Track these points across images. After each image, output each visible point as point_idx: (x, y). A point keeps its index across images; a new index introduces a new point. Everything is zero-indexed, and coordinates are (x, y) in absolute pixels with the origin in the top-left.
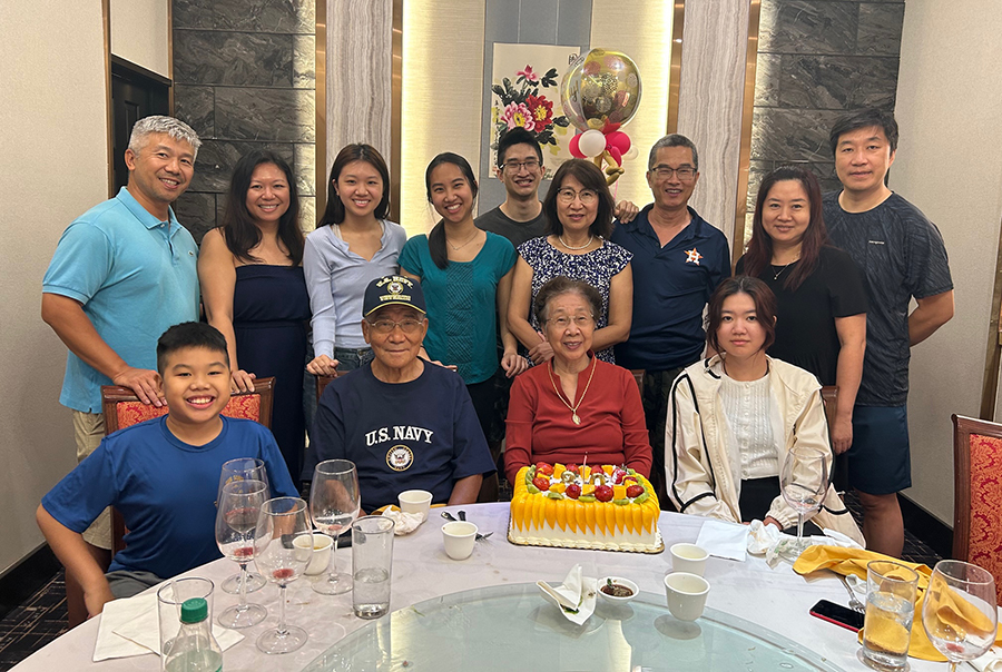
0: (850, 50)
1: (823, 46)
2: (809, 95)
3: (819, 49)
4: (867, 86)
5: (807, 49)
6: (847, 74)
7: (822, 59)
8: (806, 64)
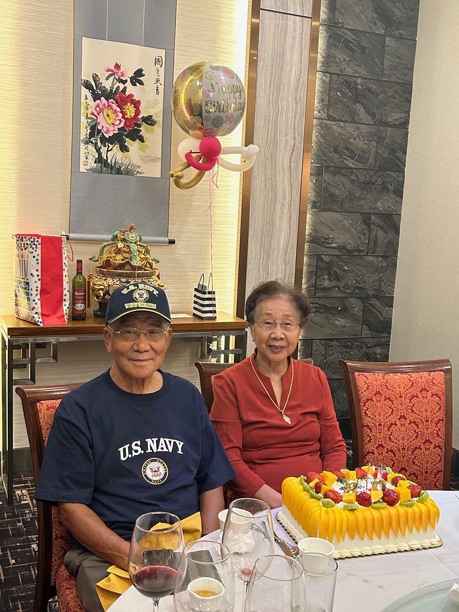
0: (379, 75)
1: (360, 70)
2: (350, 111)
3: (358, 72)
4: (390, 106)
5: (349, 71)
6: (377, 95)
7: (359, 81)
8: (347, 84)
